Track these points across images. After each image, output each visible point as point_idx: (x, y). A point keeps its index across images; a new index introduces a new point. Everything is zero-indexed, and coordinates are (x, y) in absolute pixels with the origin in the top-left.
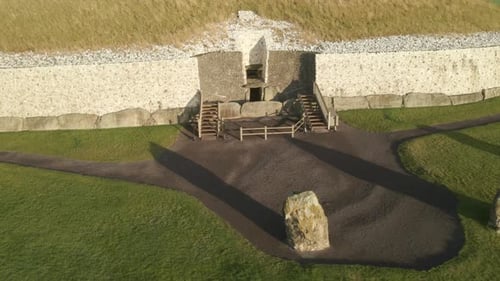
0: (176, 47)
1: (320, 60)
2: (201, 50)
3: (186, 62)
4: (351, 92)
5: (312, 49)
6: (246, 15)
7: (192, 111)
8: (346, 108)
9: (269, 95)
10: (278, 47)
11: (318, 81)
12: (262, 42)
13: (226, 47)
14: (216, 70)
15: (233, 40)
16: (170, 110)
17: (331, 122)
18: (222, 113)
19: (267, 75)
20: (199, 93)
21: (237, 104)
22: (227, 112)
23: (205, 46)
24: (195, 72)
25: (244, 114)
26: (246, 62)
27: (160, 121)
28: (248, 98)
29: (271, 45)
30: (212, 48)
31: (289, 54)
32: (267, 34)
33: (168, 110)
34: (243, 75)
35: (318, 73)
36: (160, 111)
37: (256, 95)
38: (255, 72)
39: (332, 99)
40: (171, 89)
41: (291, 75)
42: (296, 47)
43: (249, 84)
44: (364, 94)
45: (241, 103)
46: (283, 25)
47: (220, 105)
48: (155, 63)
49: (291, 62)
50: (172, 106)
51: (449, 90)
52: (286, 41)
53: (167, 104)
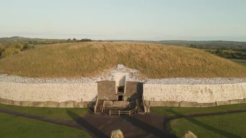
0: (90, 78)
1: (145, 86)
2: (99, 80)
3: (93, 84)
4: (157, 99)
5: (143, 81)
6: (120, 66)
7: (93, 103)
8: (155, 106)
9: (125, 98)
10: (130, 80)
11: (144, 95)
12: (124, 77)
13: (110, 79)
14: (105, 87)
15: (113, 76)
16: (86, 102)
17: (146, 111)
18: (105, 104)
19: (125, 91)
20: (97, 96)
22: (107, 104)
23: (102, 78)
24: (96, 88)
25: (114, 106)
26: (117, 85)
27: (81, 106)
28: (117, 99)
29: (128, 79)
30: (104, 79)
31: (134, 83)
32: (127, 75)
33: (85, 102)
34: (115, 90)
35: (144, 91)
36: (82, 102)
37: (121, 98)
38: (121, 89)
39: (150, 102)
40: (86, 94)
41: (134, 91)
42: (138, 81)
43: (118, 94)
44: (163, 101)
45: (113, 101)
46: (134, 71)
47: (104, 101)
48: (81, 84)
49: (135, 86)
50: (86, 100)
51: (199, 101)
52: (134, 78)
53: (85, 100)
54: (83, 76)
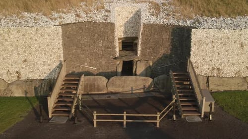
0: (45, 15)
1: (197, 35)
2: (70, 18)
3: (48, 30)
4: (229, 71)
5: (189, 23)
8: (222, 89)
9: (140, 68)
10: (153, 20)
11: (193, 59)
12: (138, 15)
13: (99, 18)
14: (85, 40)
15: (108, 11)
16: (29, 81)
17: (205, 108)
18: (86, 87)
19: (139, 48)
20: (60, 66)
21: (104, 79)
22: (91, 86)
23: (77, 15)
24: (58, 42)
25: (112, 89)
26: (120, 33)
27: (18, 93)
28: (120, 70)
29: (147, 18)
30: (84, 18)
31: (163, 27)
32: (144, 8)
33: (26, 81)
34: (114, 47)
35: (194, 49)
36: (19, 82)
37: (128, 69)
38: (129, 44)
39: (208, 78)
40: (30, 58)
41: (164, 49)
42: (173, 21)
43: (121, 56)
44: (243, 75)
45: (108, 76)
47: (83, 78)
48: (13, 31)
49: (166, 36)
50: (31, 76)
52: (162, 15)
53: (26, 74)
54: (27, 9)
